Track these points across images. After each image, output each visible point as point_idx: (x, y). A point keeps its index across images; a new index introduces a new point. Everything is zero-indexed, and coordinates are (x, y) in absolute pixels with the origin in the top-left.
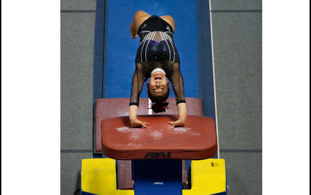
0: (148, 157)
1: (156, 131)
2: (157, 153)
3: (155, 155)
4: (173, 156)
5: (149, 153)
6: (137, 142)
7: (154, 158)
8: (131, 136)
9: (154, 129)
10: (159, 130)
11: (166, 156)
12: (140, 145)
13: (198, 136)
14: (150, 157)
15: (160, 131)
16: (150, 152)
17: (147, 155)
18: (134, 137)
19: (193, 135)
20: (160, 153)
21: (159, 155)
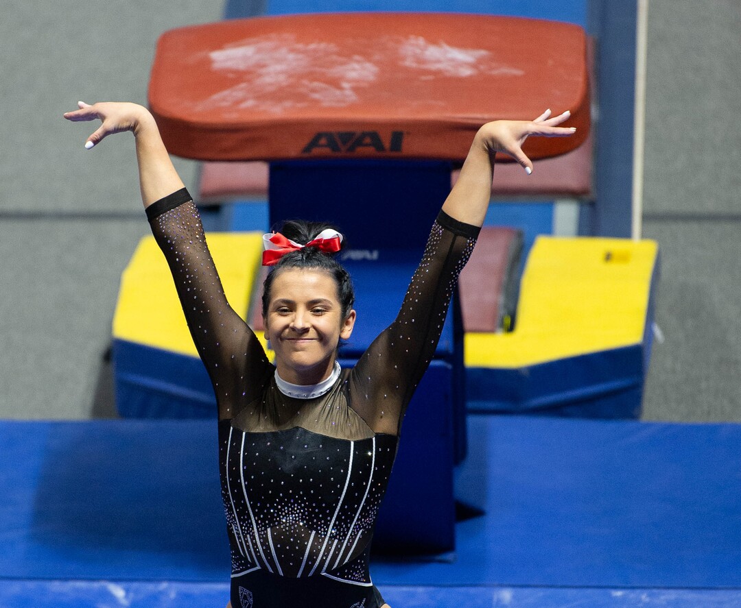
0: (316, 151)
1: (358, 62)
2: (351, 135)
3: (344, 143)
4: (414, 147)
5: (319, 136)
6: (278, 95)
7: (338, 154)
8: (260, 76)
9: (347, 54)
10: (367, 56)
11: (387, 145)
12: (288, 104)
13: (515, 77)
14: (322, 151)
15: (370, 61)
16: (324, 129)
17: (314, 143)
18: (268, 80)
19: (495, 72)
20: (364, 135)
21: (359, 142)
